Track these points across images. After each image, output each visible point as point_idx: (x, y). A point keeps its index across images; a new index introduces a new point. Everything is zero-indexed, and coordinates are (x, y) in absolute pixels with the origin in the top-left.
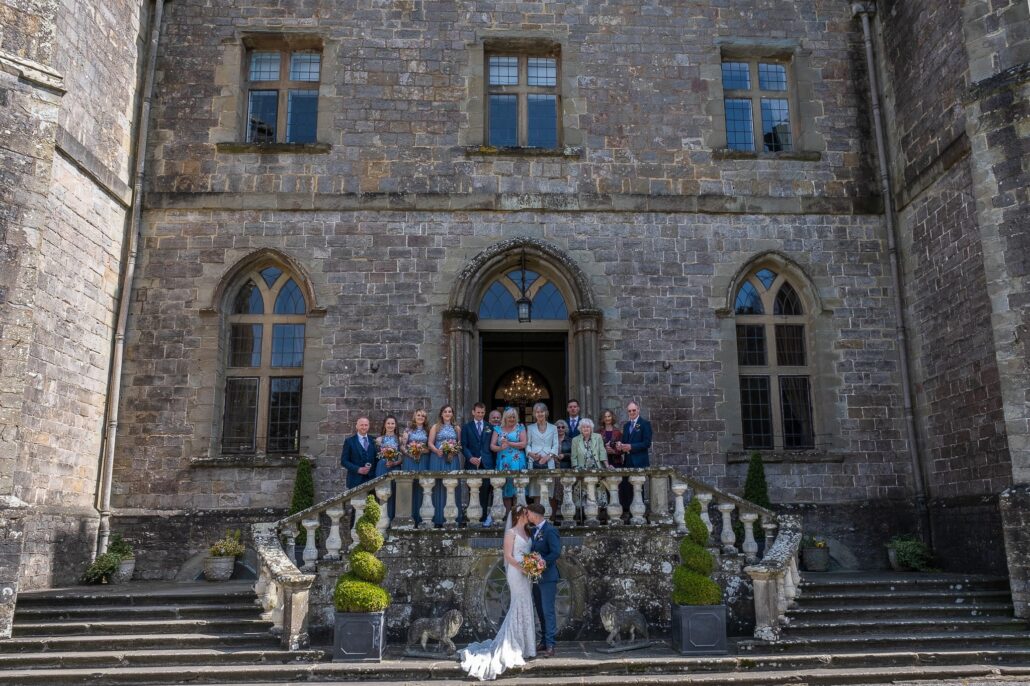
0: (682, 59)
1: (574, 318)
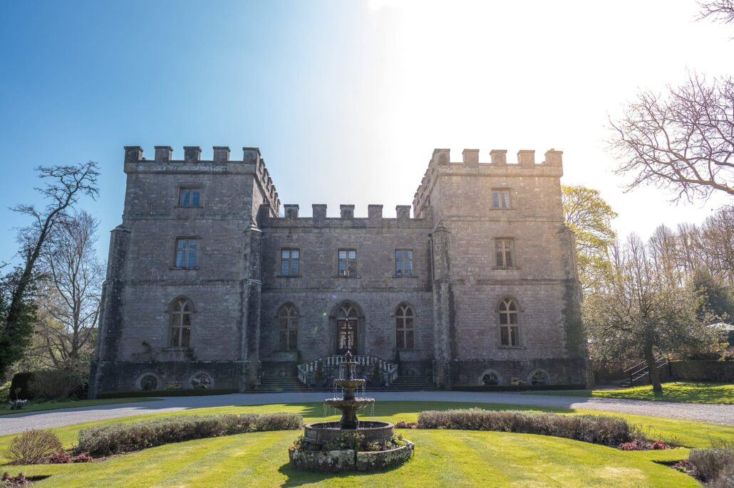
0: (386, 253)
1: (359, 318)
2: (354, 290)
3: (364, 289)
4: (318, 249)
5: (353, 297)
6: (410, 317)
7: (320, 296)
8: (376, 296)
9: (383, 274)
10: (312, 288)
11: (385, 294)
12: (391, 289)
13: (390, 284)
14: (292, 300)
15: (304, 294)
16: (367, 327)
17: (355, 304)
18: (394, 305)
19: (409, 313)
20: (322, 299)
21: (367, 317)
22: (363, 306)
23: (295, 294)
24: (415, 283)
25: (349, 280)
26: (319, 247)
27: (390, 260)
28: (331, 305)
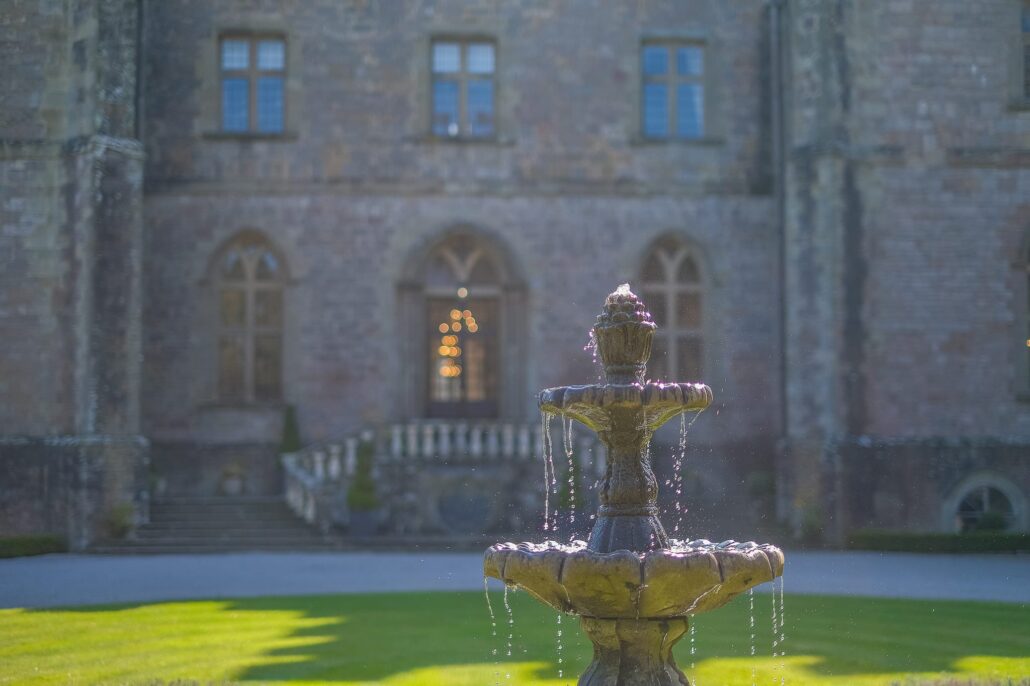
0: (606, 51)
1: (507, 289)
2: (488, 188)
3: (525, 183)
4: (355, 36)
5: (486, 213)
6: (691, 288)
7: (362, 208)
8: (568, 212)
9: (594, 129)
10: (335, 181)
11: (601, 204)
12: (623, 186)
13: (620, 168)
14: (260, 223)
15: (304, 202)
16: (536, 320)
17: (491, 237)
18: (635, 244)
19: (689, 270)
20: (374, 221)
21: (537, 285)
22: (522, 246)
23: (272, 201)
24: (711, 166)
25: (471, 153)
26: (358, 28)
27: (620, 76)
28: (403, 241)
